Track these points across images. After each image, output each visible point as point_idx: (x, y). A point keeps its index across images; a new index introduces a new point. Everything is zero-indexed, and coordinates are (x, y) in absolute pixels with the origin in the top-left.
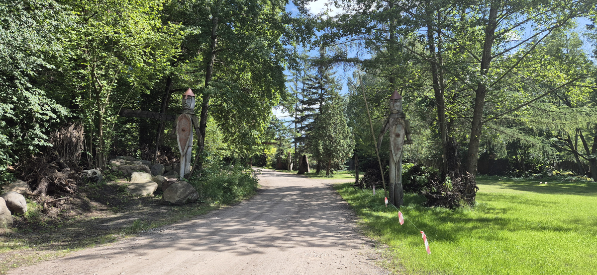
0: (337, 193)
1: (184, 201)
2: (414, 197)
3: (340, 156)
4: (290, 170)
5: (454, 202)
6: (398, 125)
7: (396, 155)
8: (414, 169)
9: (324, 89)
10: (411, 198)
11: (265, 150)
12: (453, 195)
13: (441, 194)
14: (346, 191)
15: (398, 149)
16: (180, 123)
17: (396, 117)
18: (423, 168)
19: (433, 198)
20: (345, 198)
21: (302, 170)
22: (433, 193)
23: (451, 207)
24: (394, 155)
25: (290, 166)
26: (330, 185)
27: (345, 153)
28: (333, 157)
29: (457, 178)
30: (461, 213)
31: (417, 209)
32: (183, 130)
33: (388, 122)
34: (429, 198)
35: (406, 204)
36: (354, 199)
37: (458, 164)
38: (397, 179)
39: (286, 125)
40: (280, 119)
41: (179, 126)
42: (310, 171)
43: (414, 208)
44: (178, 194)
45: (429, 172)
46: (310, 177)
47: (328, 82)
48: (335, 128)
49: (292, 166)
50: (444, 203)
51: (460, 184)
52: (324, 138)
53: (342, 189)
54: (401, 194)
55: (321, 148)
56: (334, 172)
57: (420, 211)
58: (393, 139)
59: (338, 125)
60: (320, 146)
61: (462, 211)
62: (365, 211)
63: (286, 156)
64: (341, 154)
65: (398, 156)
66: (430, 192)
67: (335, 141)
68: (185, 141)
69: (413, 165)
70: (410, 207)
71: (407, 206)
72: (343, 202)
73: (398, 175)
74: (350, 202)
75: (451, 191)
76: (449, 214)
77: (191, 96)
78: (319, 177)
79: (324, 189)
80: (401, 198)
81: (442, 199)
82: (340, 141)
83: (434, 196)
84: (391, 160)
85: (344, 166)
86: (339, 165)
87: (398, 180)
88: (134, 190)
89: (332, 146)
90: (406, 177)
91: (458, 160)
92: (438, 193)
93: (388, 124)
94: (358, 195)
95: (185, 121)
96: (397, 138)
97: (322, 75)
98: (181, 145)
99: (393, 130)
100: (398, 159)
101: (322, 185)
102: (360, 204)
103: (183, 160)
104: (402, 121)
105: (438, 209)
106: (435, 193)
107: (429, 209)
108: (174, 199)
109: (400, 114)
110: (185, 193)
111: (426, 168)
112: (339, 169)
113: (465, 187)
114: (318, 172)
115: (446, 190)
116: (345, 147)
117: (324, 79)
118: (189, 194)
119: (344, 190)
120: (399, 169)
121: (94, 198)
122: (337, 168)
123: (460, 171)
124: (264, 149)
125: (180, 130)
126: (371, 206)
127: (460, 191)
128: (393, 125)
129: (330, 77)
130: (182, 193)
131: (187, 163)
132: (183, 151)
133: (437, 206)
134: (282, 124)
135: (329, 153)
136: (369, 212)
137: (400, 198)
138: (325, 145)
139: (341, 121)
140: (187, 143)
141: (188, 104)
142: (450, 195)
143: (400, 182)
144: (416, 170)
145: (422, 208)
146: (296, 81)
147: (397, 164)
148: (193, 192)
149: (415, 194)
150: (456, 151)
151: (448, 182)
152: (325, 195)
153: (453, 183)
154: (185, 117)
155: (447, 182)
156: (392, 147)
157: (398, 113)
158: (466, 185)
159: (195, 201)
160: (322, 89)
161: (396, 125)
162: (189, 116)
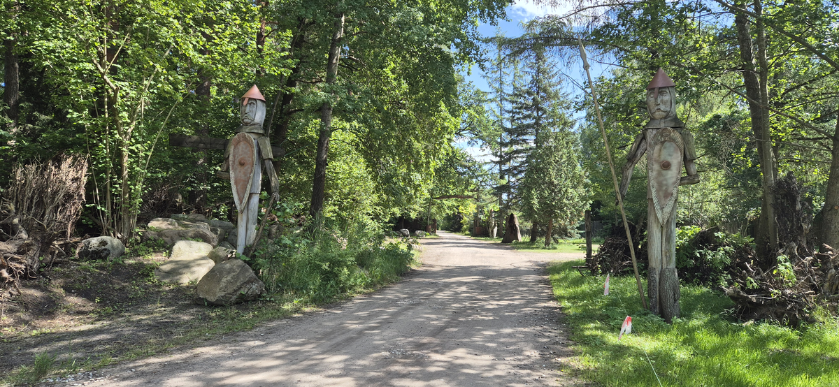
0: (547, 282)
1: (234, 298)
2: (703, 295)
3: (567, 215)
4: (493, 236)
5: (800, 311)
6: (667, 144)
7: (662, 208)
8: (701, 237)
9: (541, 109)
10: (698, 298)
11: (461, 207)
12: (797, 298)
13: (769, 294)
14: (565, 279)
15: (668, 195)
16: (236, 151)
17: (662, 125)
18: (720, 234)
19: (751, 302)
20: (559, 292)
21: (508, 237)
22: (749, 292)
23: (794, 324)
24: (657, 207)
25: (492, 231)
26: (543, 265)
27: (577, 210)
28: (556, 217)
29: (804, 258)
30: (819, 339)
31: (712, 326)
32: (242, 164)
33: (644, 138)
34: (740, 303)
35: (687, 313)
36: (574, 298)
37: (805, 226)
38: (664, 259)
39: (486, 168)
40: (478, 160)
41: (234, 156)
42: (521, 239)
43: (706, 325)
44: (222, 284)
45: (733, 244)
46: (518, 248)
47: (549, 97)
48: (559, 170)
49: (495, 230)
50: (776, 313)
51: (811, 272)
52: (540, 185)
53: (559, 273)
54: (675, 291)
55: (535, 201)
56: (560, 241)
57: (721, 333)
58: (655, 173)
59: (563, 165)
60: (533, 199)
61: (822, 334)
62: (591, 329)
63: (486, 215)
64: (569, 212)
65: (668, 209)
66: (742, 289)
67: (560, 192)
68: (243, 185)
69: (698, 229)
70: (695, 322)
71: (689, 317)
72: (552, 304)
73: (668, 251)
74: (565, 304)
75: (793, 287)
76: (790, 343)
77: (255, 100)
78: (533, 248)
79: (528, 272)
80: (675, 300)
81: (771, 305)
82: (566, 190)
83: (753, 297)
84: (651, 219)
85: (576, 231)
86: (566, 229)
87: (668, 263)
88: (168, 274)
89: (554, 199)
90: (684, 253)
91: (804, 219)
92: (762, 291)
93: (643, 143)
94: (585, 287)
95: (244, 147)
96: (664, 172)
97: (539, 87)
98: (237, 191)
99: (656, 155)
100: (666, 216)
101: (529, 264)
102: (585, 310)
103: (242, 220)
104: (676, 135)
105: (764, 329)
106: (753, 291)
107: (741, 329)
108: (214, 294)
109: (671, 120)
110: (236, 281)
111: (727, 236)
112: (566, 235)
113: (824, 276)
114: (533, 240)
115: (780, 284)
116: (576, 200)
117: (542, 94)
118: (243, 284)
119: (562, 275)
120: (669, 239)
121: (78, 289)
122: (564, 233)
123: (807, 243)
124: (459, 206)
125: (237, 163)
126: (608, 317)
127: (813, 287)
128: (656, 144)
129: (551, 89)
130: (229, 282)
131: (249, 226)
132: (241, 202)
133: (759, 321)
134: (480, 167)
135: (549, 210)
136: (599, 333)
137: (672, 301)
138: (541, 198)
139: (569, 158)
140: (249, 187)
141: (251, 114)
142: (791, 297)
143: (673, 265)
144: (704, 240)
145: (723, 324)
146: (501, 100)
147: (665, 227)
148: (250, 281)
149: (705, 289)
150: (799, 199)
151: (785, 269)
152: (523, 286)
153: (796, 268)
154: (245, 138)
155: (781, 268)
156: (653, 191)
157: (665, 118)
158: (826, 274)
159: (256, 298)
160: (539, 109)
161: (663, 143)
162: (252, 137)
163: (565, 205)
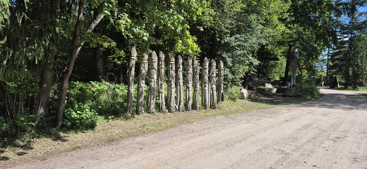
1: (295, 96)
21: (333, 86)
25: (321, 83)
32: (293, 67)
41: (291, 65)
42: (339, 86)
44: (292, 93)
48: (362, 60)
52: (353, 66)
56: (359, 88)
59: (364, 58)
60: (350, 71)
63: (318, 77)
64: (365, 76)
67: (362, 68)
77: (297, 52)
82: (365, 68)
88: (269, 91)
89: (359, 71)
95: (294, 63)
98: (292, 73)
110: (296, 92)
114: (346, 87)
122: (361, 85)
132: (293, 75)
135: (356, 76)
138: (353, 71)
140: (295, 72)
141: (296, 55)
148: (299, 92)
154: (294, 61)
159: (300, 96)
162: (296, 60)
163: (364, 73)
